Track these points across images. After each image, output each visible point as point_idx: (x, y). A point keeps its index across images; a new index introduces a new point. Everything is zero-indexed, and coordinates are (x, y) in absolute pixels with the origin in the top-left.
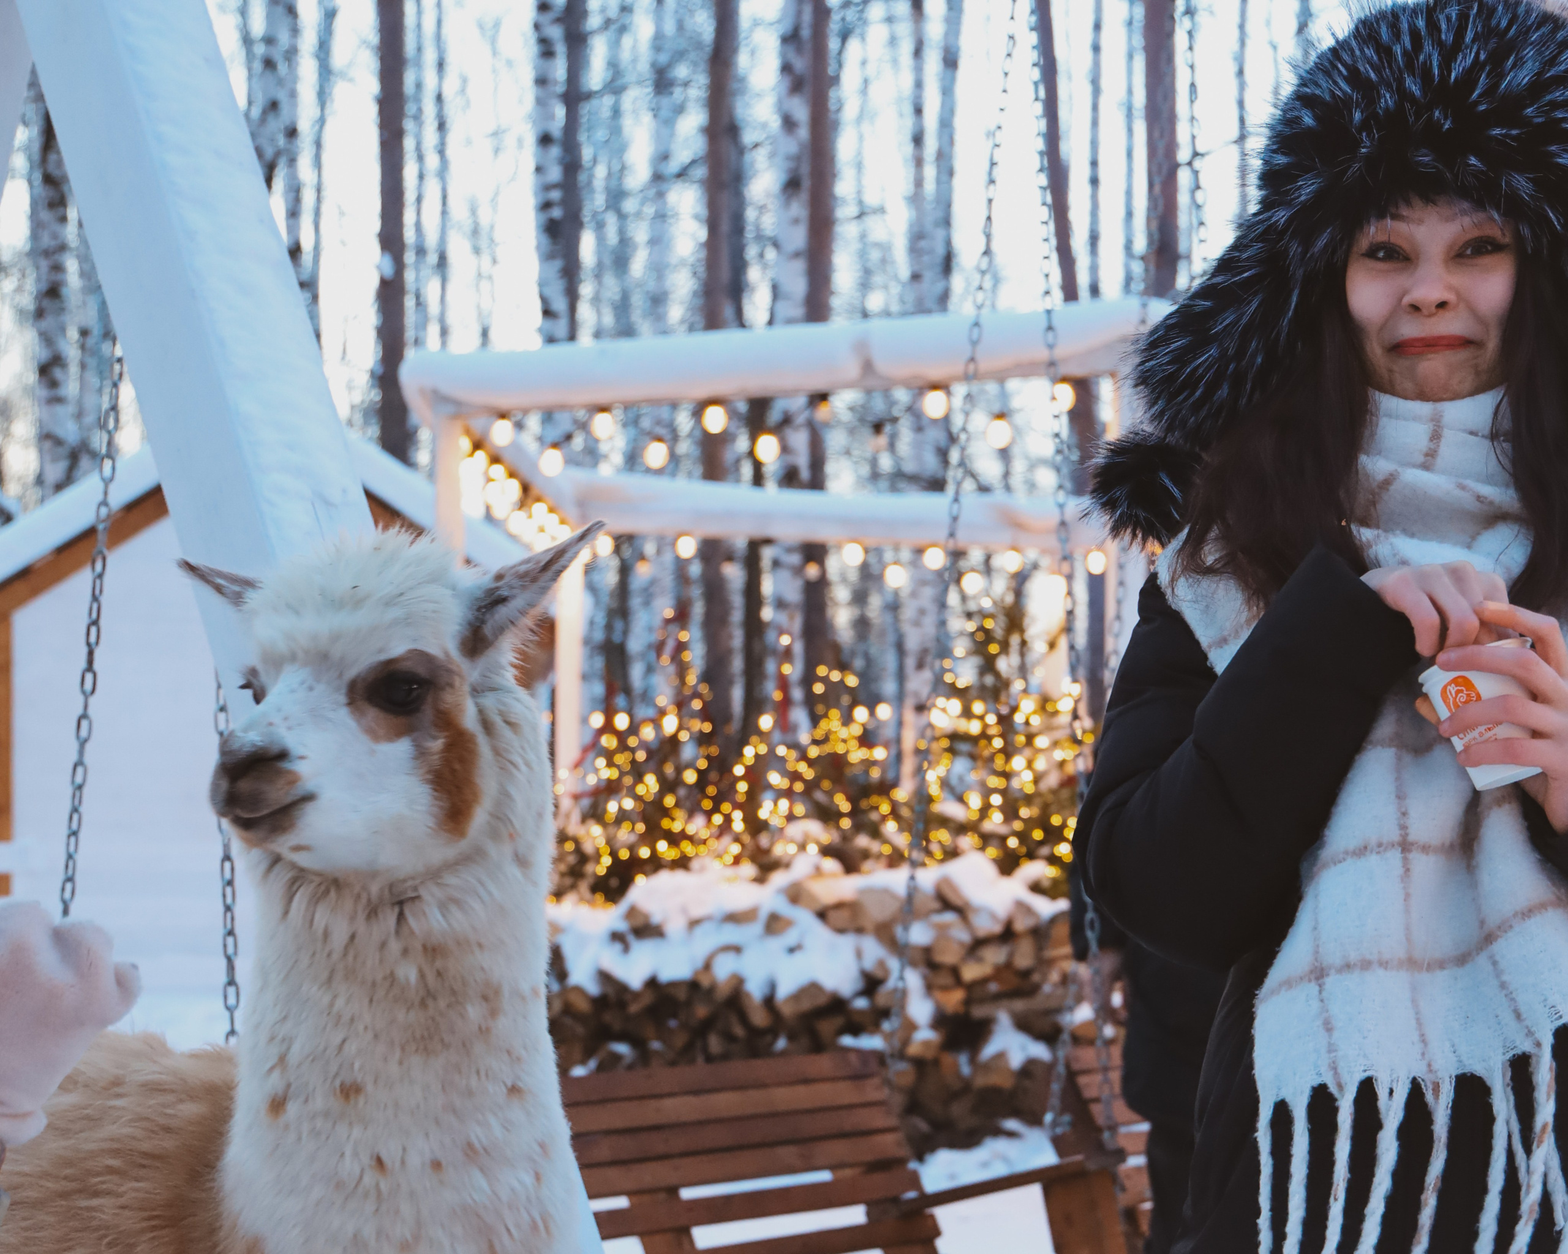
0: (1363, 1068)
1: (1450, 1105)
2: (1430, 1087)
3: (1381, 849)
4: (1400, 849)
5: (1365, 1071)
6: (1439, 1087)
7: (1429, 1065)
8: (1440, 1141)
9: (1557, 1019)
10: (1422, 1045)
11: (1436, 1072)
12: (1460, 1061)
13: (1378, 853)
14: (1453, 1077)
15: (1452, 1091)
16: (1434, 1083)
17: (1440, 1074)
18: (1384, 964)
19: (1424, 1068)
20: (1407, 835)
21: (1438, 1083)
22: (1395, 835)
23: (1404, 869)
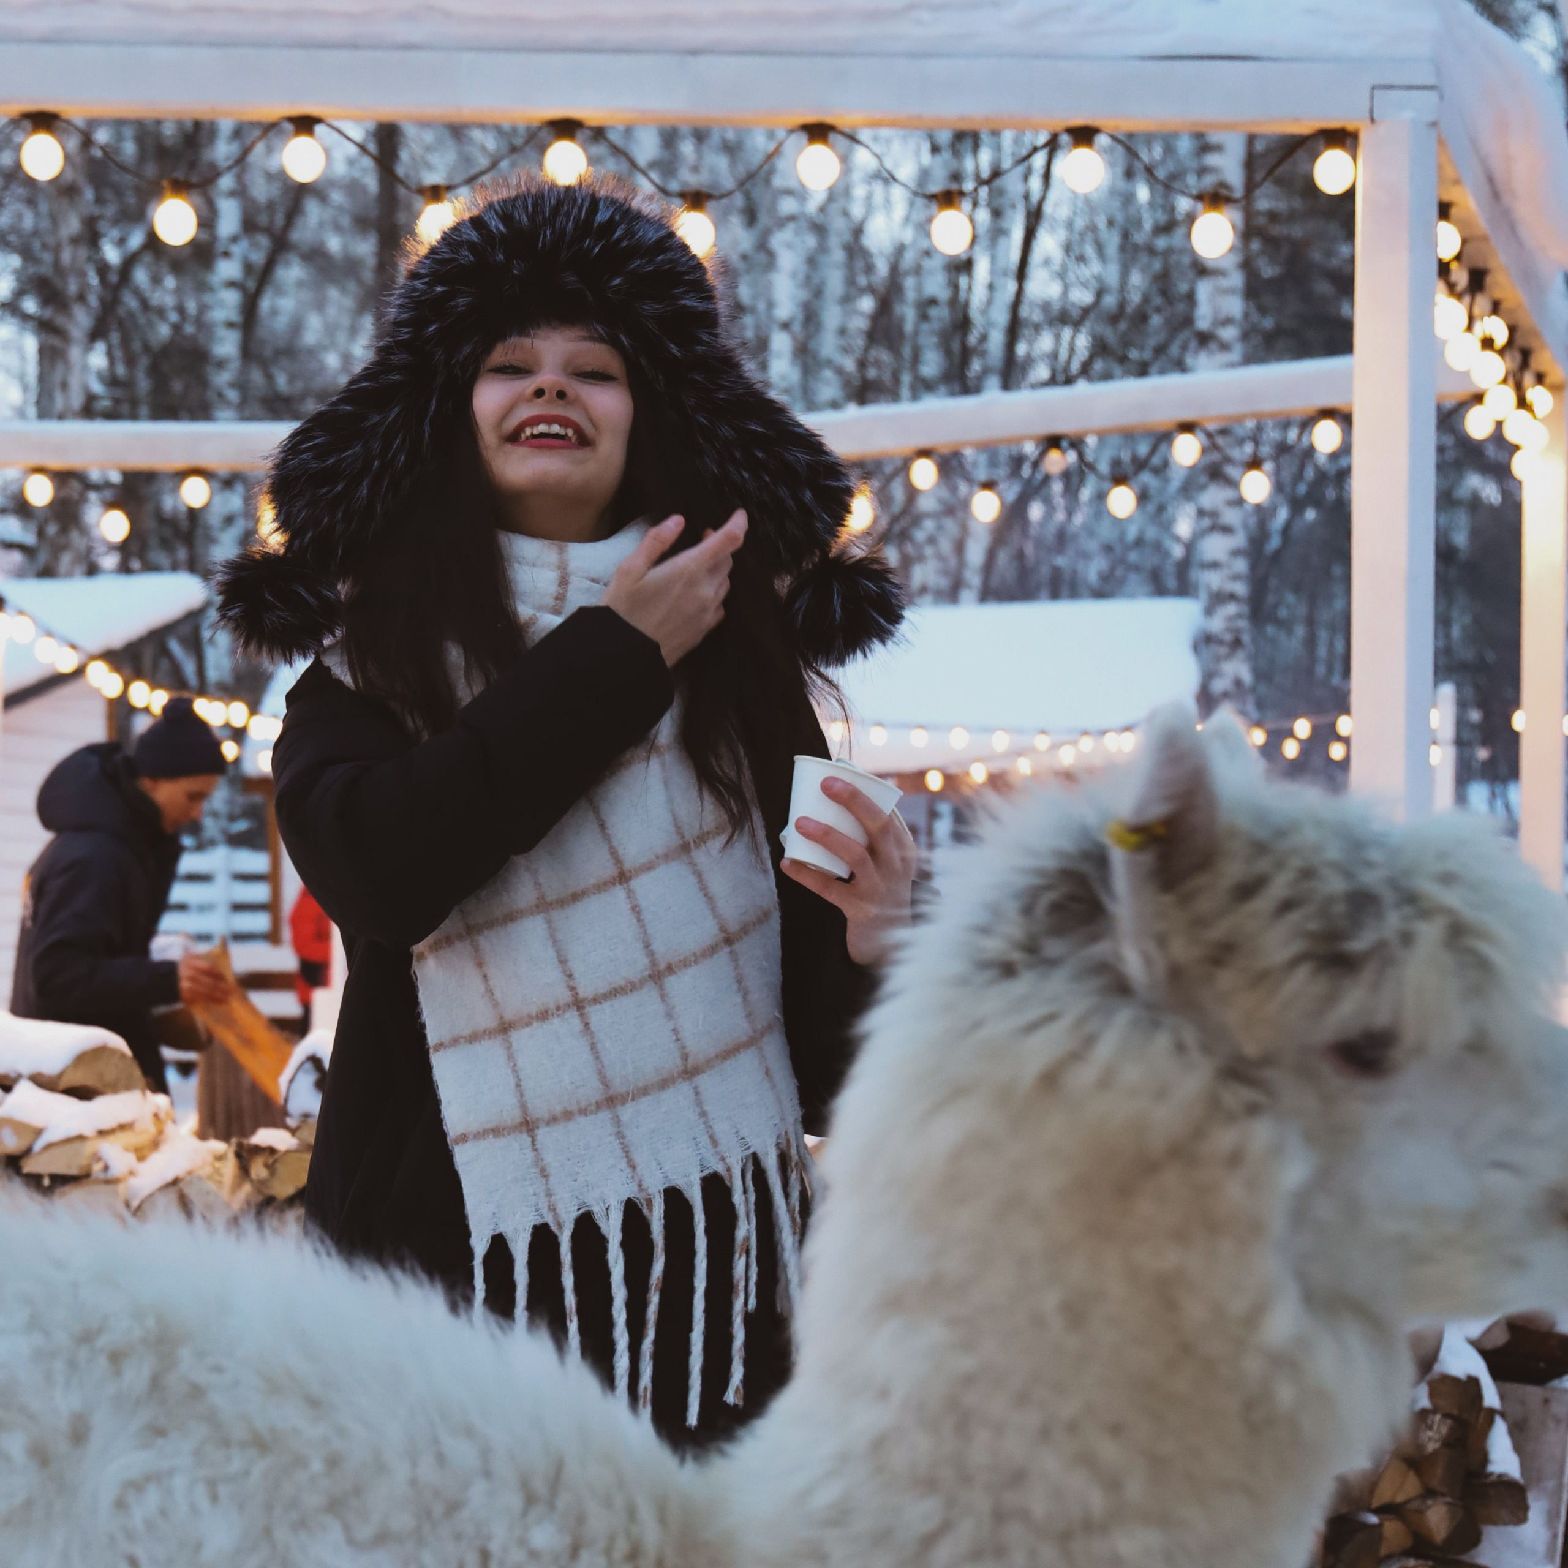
0: (577, 1208)
1: (662, 1216)
2: (644, 1203)
3: (561, 1012)
4: (575, 1008)
5: (579, 1209)
6: (651, 1202)
7: (640, 1185)
8: (658, 1248)
9: (746, 1149)
10: (629, 1170)
11: (647, 1190)
12: (666, 1177)
13: (558, 1016)
14: (662, 1191)
15: (663, 1203)
16: (646, 1200)
17: (650, 1191)
18: (584, 1112)
19: (636, 1189)
20: (577, 994)
21: (650, 1199)
22: (566, 996)
23: (583, 1024)
